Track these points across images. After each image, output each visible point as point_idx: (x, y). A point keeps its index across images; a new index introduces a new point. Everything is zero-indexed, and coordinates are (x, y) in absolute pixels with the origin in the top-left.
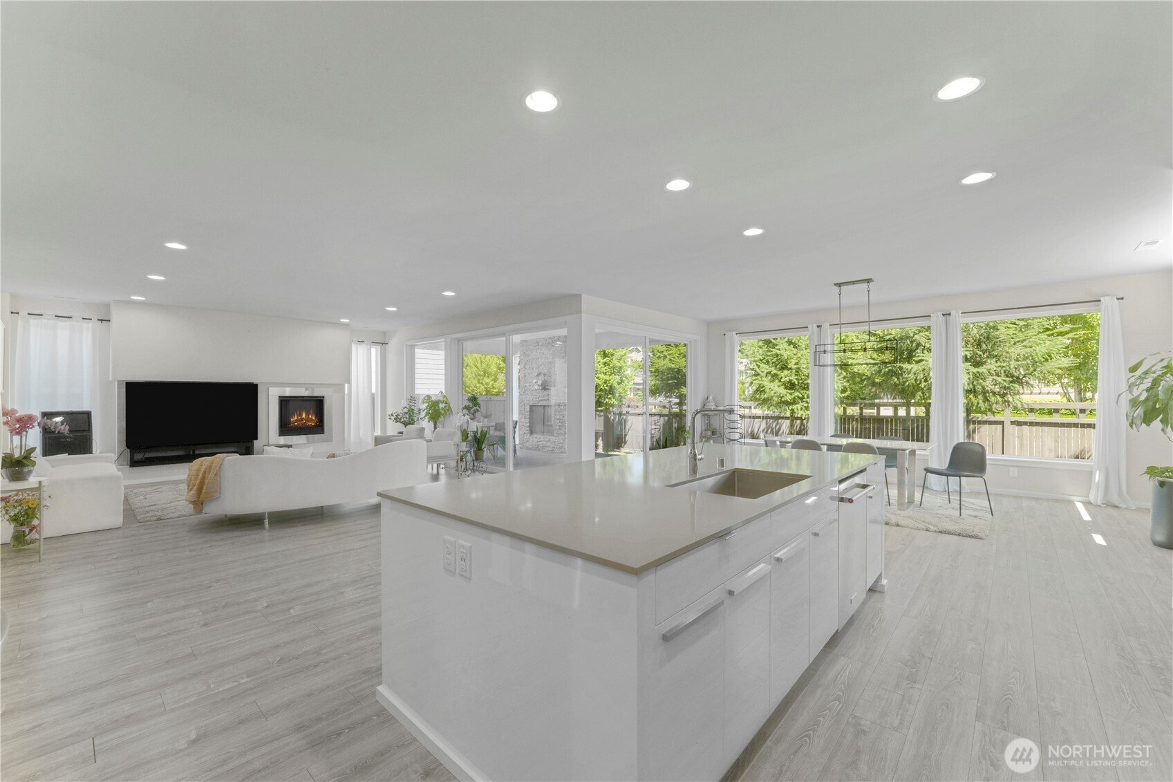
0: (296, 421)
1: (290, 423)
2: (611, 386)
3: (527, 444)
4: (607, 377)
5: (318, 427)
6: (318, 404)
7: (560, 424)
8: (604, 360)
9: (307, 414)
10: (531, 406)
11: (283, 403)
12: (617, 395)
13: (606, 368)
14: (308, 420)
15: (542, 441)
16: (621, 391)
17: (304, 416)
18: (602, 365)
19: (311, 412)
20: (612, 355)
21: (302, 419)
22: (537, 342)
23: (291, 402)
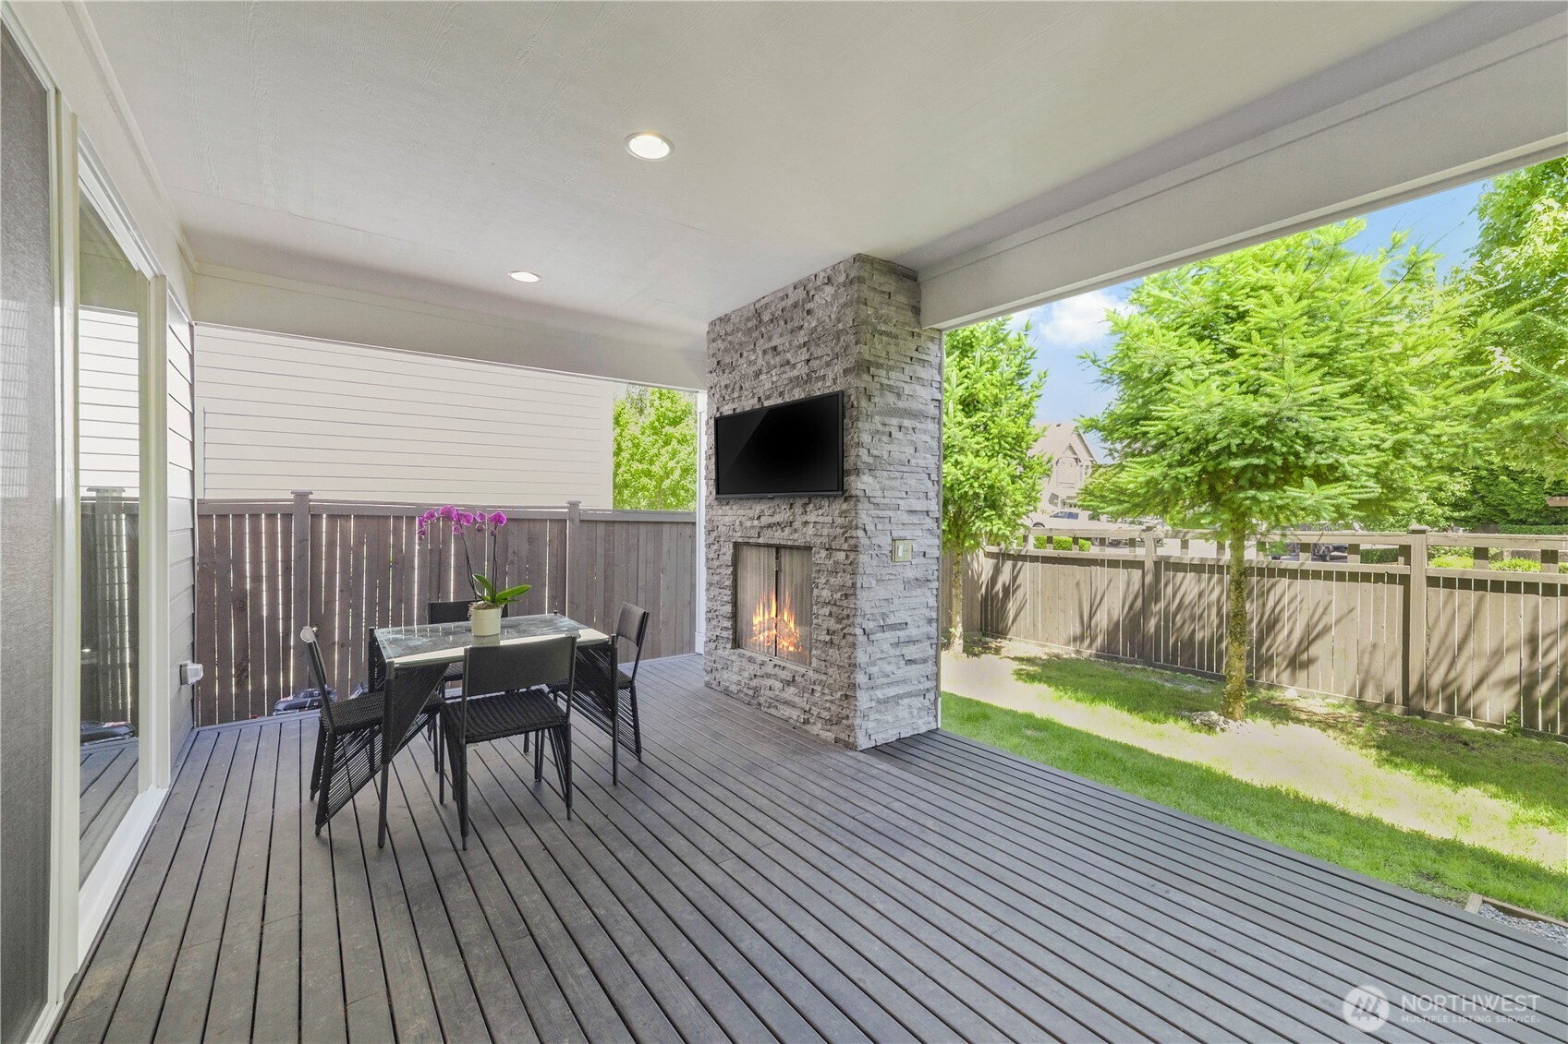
2: (991, 487)
3: (725, 675)
4: (981, 463)
7: (832, 624)
8: (973, 420)
10: (736, 545)
12: (1009, 510)
13: (979, 438)
15: (768, 676)
16: (1019, 498)
18: (968, 432)
20: (997, 404)
22: (758, 314)
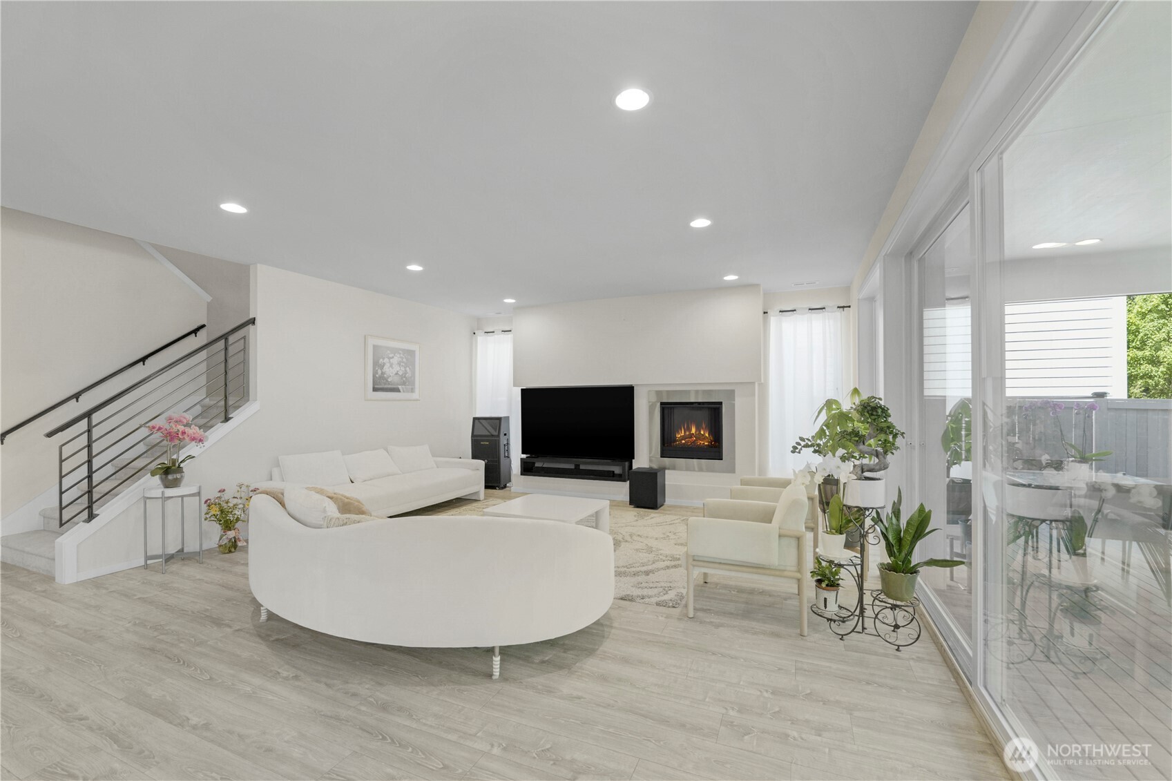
0: (683, 438)
1: (675, 441)
5: (713, 450)
6: (712, 413)
9: (698, 429)
11: (666, 412)
14: (699, 437)
17: (693, 431)
19: (704, 426)
21: (691, 436)
23: (676, 411)
